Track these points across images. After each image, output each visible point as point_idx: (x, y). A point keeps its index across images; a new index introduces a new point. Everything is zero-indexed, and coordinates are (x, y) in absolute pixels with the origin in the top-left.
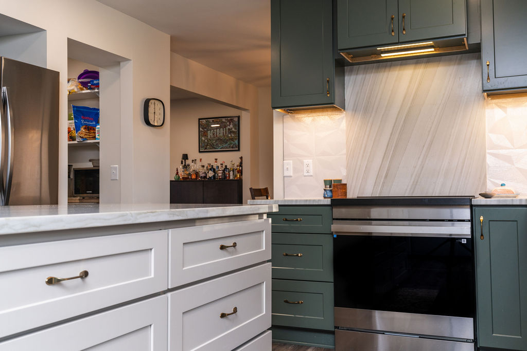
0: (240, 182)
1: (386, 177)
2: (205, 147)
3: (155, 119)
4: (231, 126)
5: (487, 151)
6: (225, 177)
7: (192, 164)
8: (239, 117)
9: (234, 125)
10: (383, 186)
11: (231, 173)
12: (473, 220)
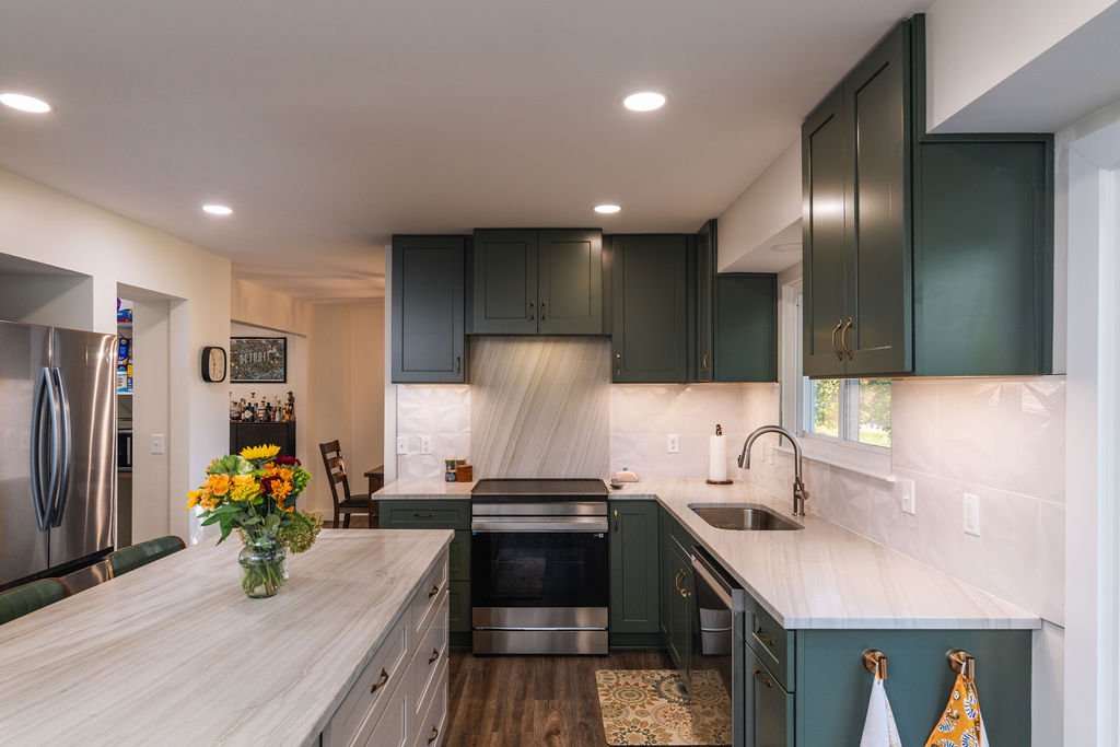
0: (291, 425)
1: (512, 458)
2: (235, 375)
3: (215, 373)
4: (275, 350)
5: (611, 434)
6: (269, 417)
8: (285, 339)
9: (279, 350)
11: (277, 413)
12: (609, 516)
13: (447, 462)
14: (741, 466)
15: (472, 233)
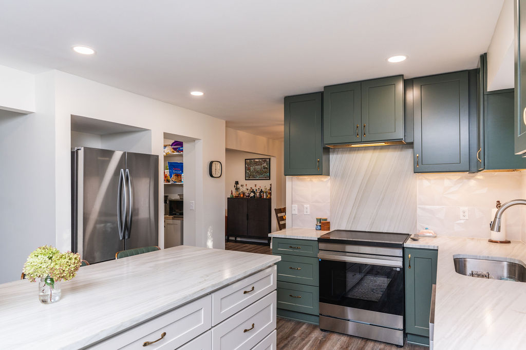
0: (270, 200)
1: (354, 218)
2: (249, 176)
3: (216, 173)
4: (265, 164)
5: (418, 206)
6: (261, 196)
7: (241, 188)
8: (270, 159)
9: (267, 164)
10: (352, 224)
11: (265, 194)
13: (317, 219)
14: (492, 229)
15: (323, 90)
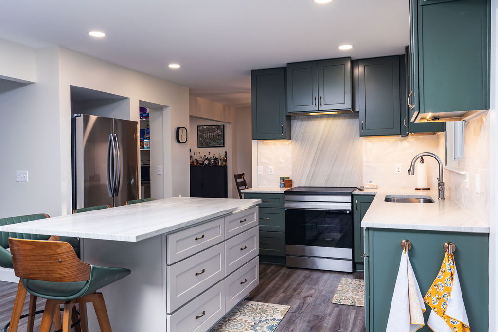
3: (182, 138)
4: (219, 131)
5: (364, 164)
6: (216, 163)
8: (224, 125)
9: (221, 131)
10: (311, 181)
11: (220, 162)
12: (352, 202)
13: (280, 178)
14: (409, 174)
15: (286, 66)
